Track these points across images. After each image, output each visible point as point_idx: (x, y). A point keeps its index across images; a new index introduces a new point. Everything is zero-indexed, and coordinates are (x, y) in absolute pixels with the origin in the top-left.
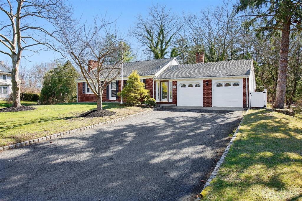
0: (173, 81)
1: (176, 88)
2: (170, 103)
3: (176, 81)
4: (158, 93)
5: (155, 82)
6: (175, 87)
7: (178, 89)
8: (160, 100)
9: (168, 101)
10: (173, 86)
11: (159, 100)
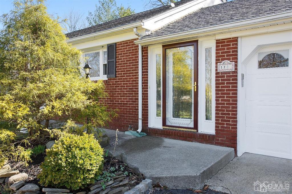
0: (220, 37)
1: (236, 72)
2: (205, 139)
3: (235, 40)
4: (158, 92)
5: (145, 49)
6: (227, 66)
7: (243, 76)
8: (164, 123)
9: (196, 126)
10: (217, 61)
11: (160, 119)
